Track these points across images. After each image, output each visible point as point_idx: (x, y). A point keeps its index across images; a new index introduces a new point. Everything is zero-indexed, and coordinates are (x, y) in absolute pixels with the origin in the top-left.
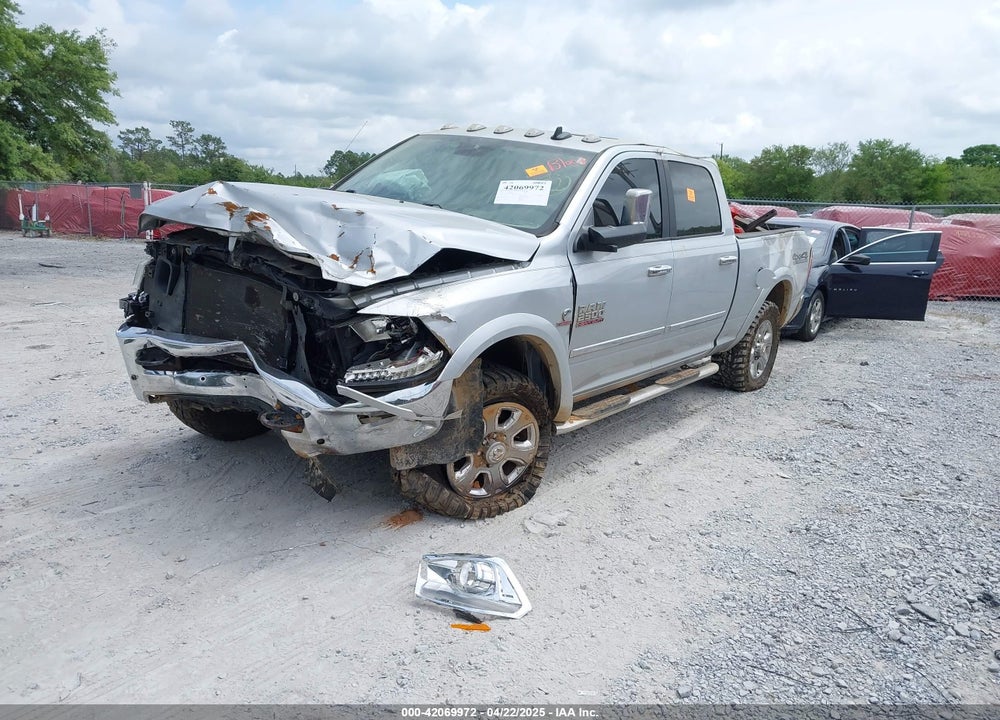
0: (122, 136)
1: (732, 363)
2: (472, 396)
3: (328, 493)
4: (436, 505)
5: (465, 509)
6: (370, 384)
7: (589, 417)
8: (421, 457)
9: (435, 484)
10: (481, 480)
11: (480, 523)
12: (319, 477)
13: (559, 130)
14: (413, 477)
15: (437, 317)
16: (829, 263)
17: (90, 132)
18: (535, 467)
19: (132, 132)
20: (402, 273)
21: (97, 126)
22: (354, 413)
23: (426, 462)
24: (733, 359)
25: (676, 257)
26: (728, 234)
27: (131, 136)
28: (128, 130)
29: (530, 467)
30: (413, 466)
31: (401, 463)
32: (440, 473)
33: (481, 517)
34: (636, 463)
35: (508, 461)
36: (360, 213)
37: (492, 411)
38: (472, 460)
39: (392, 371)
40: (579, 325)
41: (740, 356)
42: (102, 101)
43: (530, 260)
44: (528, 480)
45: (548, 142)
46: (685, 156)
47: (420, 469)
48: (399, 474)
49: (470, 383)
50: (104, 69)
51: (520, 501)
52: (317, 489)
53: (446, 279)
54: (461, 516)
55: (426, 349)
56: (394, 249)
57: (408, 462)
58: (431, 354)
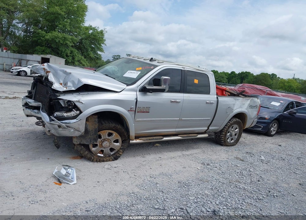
0: (113, 57)
1: (220, 136)
2: (95, 126)
3: (58, 147)
4: (83, 155)
5: (92, 158)
6: (60, 117)
7: (144, 140)
8: (80, 141)
9: (84, 149)
10: (102, 152)
11: (96, 163)
12: (57, 142)
13: (152, 59)
14: (78, 146)
15: (79, 101)
16: (283, 112)
17: (97, 54)
18: (119, 151)
19: (116, 56)
20: (73, 89)
21: (99, 52)
22: (57, 125)
23: (82, 143)
24: (220, 135)
25: (185, 98)
26: (212, 94)
27: (115, 57)
28: (115, 55)
29: (118, 151)
30: (78, 143)
31: (76, 142)
32: (87, 147)
33: (97, 161)
34: (160, 157)
35: (111, 148)
36: (70, 73)
37: (104, 132)
38: (98, 145)
39: (65, 115)
40: (138, 112)
41: (222, 134)
42: (101, 46)
43: (121, 91)
44: (116, 154)
45: (148, 62)
46: (199, 70)
47: (80, 144)
48: (74, 145)
49: (94, 122)
50: (103, 38)
51: (111, 160)
52: (56, 145)
53: (89, 93)
54: (90, 160)
55: (73, 110)
56: (73, 83)
57: (77, 142)
58: (75, 111)
